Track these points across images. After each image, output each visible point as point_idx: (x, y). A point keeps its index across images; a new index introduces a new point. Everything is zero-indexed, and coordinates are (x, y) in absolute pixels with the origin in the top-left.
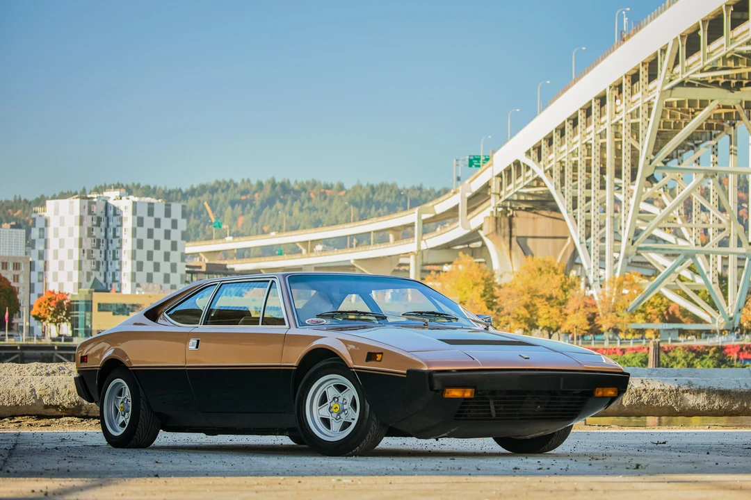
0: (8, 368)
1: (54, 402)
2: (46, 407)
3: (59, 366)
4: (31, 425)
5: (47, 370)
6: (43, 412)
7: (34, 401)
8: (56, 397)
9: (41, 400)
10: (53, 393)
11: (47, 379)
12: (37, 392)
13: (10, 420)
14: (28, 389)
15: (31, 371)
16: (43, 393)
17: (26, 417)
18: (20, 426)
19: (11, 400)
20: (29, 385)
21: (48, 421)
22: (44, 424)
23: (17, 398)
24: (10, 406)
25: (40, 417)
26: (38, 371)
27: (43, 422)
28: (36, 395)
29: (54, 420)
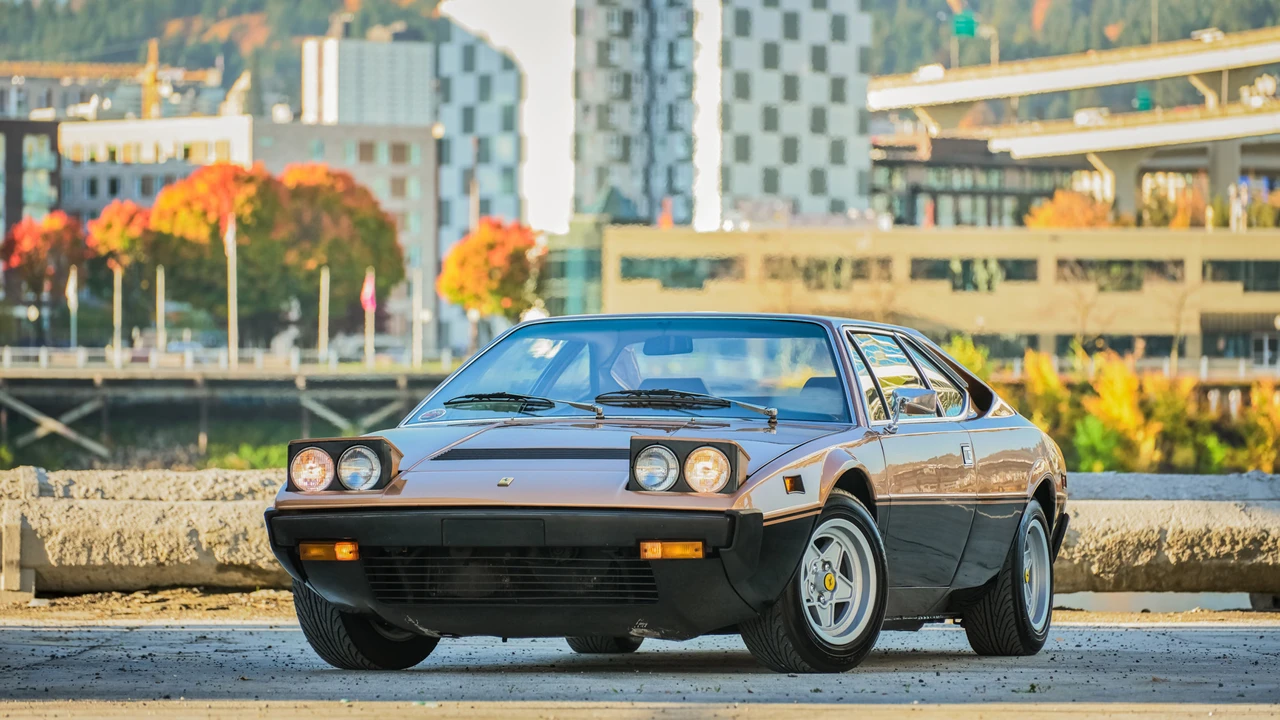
0: (153, 483)
1: (237, 558)
2: (223, 568)
3: (263, 477)
4: (187, 607)
5: (236, 485)
6: (217, 579)
7: (195, 556)
8: (242, 545)
9: (210, 553)
10: (236, 538)
11: (225, 509)
12: (203, 538)
13: (146, 595)
14: (182, 529)
15: (203, 490)
16: (214, 538)
17: (180, 590)
18: (165, 608)
19: (148, 553)
20: (185, 521)
21: (223, 599)
22: (214, 606)
23: (160, 548)
24: (147, 566)
25: (209, 589)
26: (218, 489)
27: (213, 600)
28: (199, 544)
29: (237, 595)
